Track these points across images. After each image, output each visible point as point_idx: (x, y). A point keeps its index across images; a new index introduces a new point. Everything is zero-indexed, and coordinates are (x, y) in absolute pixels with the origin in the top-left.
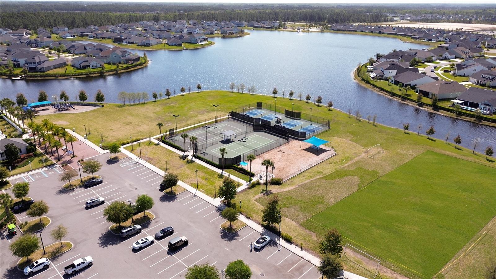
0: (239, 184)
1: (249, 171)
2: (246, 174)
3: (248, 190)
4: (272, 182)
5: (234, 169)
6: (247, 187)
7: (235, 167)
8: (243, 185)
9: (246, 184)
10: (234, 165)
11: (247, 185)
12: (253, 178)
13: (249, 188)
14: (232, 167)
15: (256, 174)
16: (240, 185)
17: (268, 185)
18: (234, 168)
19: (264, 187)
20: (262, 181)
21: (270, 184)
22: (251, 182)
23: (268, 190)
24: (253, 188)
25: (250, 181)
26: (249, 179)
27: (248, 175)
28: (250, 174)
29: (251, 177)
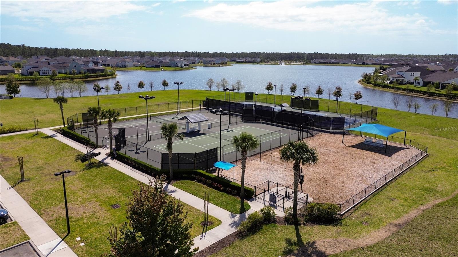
0: (210, 219)
1: (240, 183)
2: (229, 193)
3: (237, 243)
4: (310, 215)
5: (199, 181)
6: (234, 230)
7: (202, 175)
8: (220, 222)
9: (231, 221)
10: (199, 171)
11: (235, 224)
12: (249, 203)
13: (240, 235)
14: (194, 176)
15: (258, 192)
16: (212, 223)
17: (300, 224)
18: (199, 177)
19: (290, 232)
20: (279, 213)
21: (307, 222)
22: (247, 214)
23: (305, 241)
24: (254, 233)
25: (243, 210)
26: (239, 206)
27: (235, 195)
28: (242, 192)
29: (245, 201)
